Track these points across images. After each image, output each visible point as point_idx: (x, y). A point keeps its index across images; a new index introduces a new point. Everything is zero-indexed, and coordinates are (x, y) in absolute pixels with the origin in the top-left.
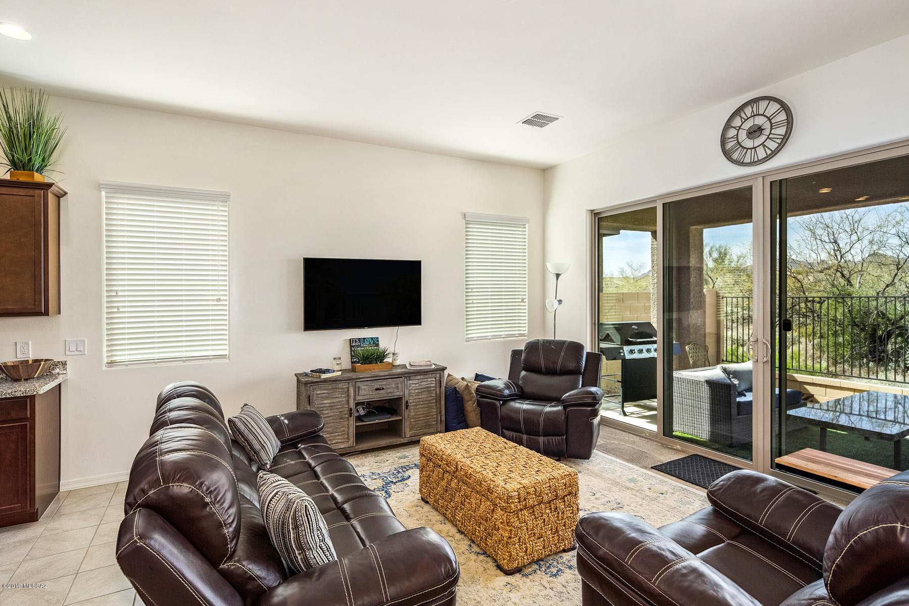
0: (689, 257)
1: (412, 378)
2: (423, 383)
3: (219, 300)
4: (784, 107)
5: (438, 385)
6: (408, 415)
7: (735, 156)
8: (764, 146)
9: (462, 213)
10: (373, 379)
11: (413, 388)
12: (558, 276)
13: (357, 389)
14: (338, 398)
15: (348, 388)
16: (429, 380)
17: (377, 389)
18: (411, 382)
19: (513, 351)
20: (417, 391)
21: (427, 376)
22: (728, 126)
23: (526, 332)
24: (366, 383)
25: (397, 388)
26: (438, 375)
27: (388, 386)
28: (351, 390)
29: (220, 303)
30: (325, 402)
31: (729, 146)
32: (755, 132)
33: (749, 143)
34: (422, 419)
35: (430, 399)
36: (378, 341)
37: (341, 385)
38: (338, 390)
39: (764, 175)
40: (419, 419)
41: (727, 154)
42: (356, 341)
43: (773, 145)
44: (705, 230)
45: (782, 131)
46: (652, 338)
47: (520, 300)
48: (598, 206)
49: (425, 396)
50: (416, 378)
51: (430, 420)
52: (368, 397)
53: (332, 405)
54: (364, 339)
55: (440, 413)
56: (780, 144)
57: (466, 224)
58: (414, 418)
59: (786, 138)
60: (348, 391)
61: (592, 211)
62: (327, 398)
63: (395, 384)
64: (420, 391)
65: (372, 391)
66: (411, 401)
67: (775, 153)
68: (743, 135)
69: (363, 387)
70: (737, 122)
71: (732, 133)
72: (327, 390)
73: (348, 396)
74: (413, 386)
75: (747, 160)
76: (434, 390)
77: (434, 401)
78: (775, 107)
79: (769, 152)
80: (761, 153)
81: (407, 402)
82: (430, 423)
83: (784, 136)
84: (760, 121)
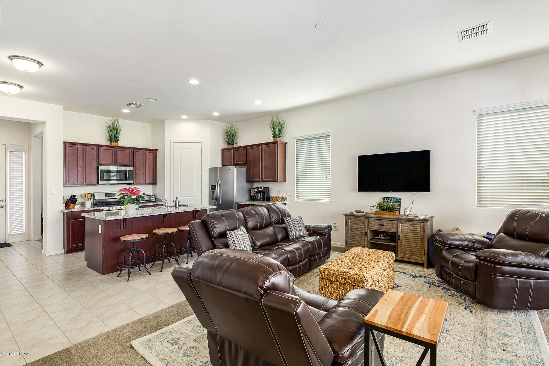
1: (403, 222)
2: (411, 227)
3: (327, 177)
5: (422, 230)
6: (400, 244)
10: (378, 219)
11: (404, 229)
13: (369, 223)
14: (360, 225)
15: (365, 221)
16: (416, 226)
17: (380, 225)
18: (402, 225)
20: (406, 231)
21: (414, 223)
24: (374, 220)
25: (393, 226)
26: (422, 224)
27: (386, 224)
28: (367, 223)
29: (327, 178)
30: (354, 226)
34: (410, 249)
35: (416, 238)
36: (400, 200)
37: (361, 219)
38: (360, 221)
40: (408, 248)
42: (386, 199)
49: (413, 235)
50: (406, 223)
51: (416, 251)
52: (375, 228)
53: (357, 228)
54: (392, 198)
55: (424, 248)
57: (477, 117)
58: (404, 247)
60: (365, 223)
62: (355, 224)
63: (391, 224)
64: (409, 231)
65: (377, 225)
66: (402, 236)
69: (372, 222)
72: (354, 220)
73: (365, 225)
74: (404, 227)
76: (419, 233)
77: (419, 240)
81: (399, 236)
82: (416, 253)
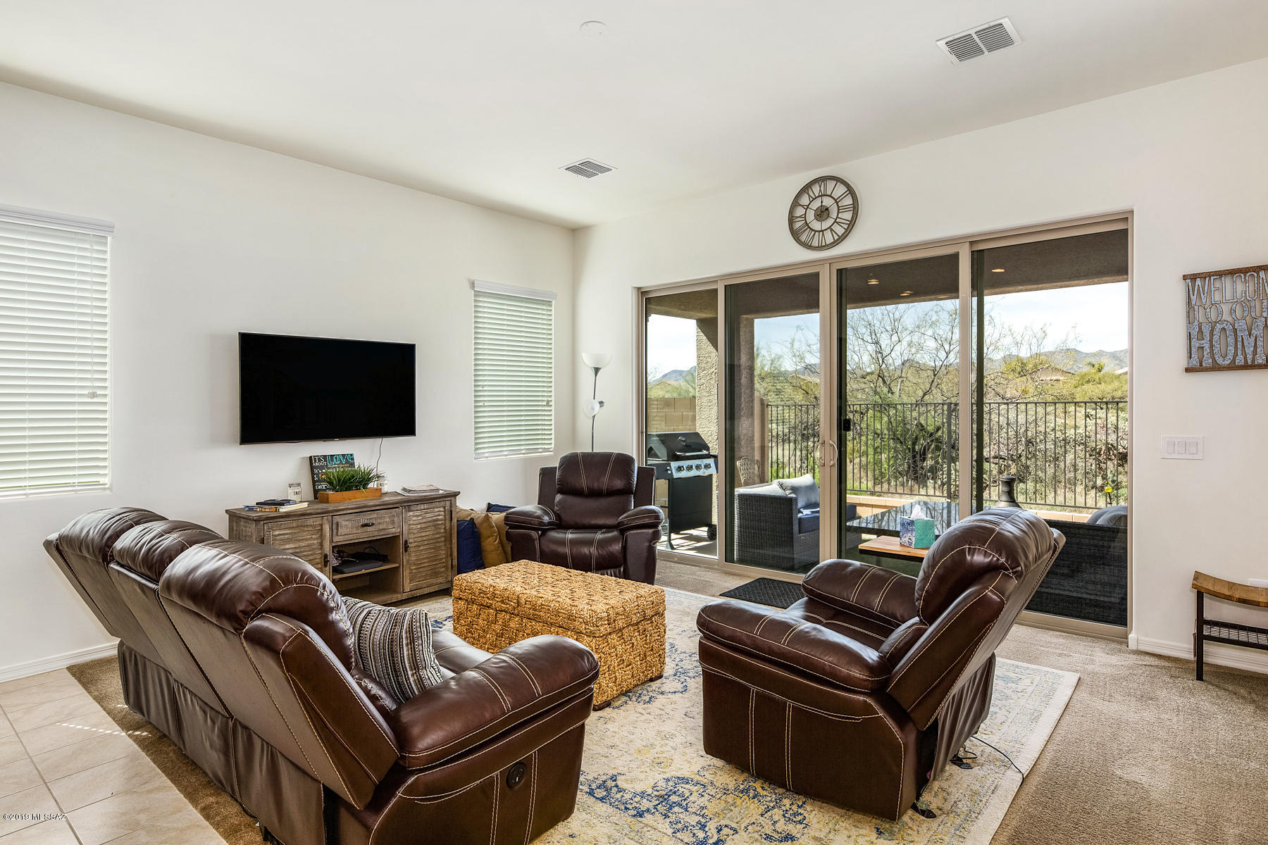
0: (740, 353)
1: (412, 508)
2: (428, 515)
3: (94, 395)
4: (851, 191)
5: (448, 517)
6: (408, 561)
7: (803, 238)
8: (832, 230)
9: (469, 280)
10: (357, 511)
11: (414, 523)
12: (597, 370)
13: (334, 527)
14: (307, 540)
15: (321, 525)
16: (436, 510)
17: (364, 526)
18: (411, 513)
19: (542, 469)
20: (419, 526)
21: (433, 505)
22: (795, 203)
23: (553, 446)
24: (347, 517)
25: (393, 522)
26: (448, 503)
27: (379, 521)
28: (327, 528)
29: (95, 400)
30: (287, 546)
31: (797, 225)
32: (822, 213)
33: (816, 225)
34: (426, 565)
35: (437, 536)
36: (353, 459)
37: (310, 521)
38: (306, 529)
39: (831, 261)
40: (423, 565)
41: (795, 234)
42: (320, 460)
43: (840, 230)
44: (756, 321)
45: (848, 216)
46: (701, 451)
47: (545, 403)
48: (648, 282)
49: (431, 533)
50: (418, 509)
51: (437, 566)
52: (350, 537)
53: (297, 551)
54: (332, 456)
55: (451, 555)
56: (846, 230)
57: (475, 295)
58: (415, 564)
59: (852, 224)
60: (321, 530)
61: (639, 288)
62: (289, 541)
63: (389, 518)
64: (424, 526)
65: (357, 528)
66: (411, 541)
67: (841, 239)
68: (811, 216)
69: (344, 523)
70: (805, 200)
71: (799, 212)
72: (288, 528)
73: (322, 537)
74: (415, 518)
75: (815, 243)
76: (442, 524)
77: (443, 539)
78: (841, 189)
79: (836, 237)
80: (829, 238)
81: (406, 542)
82: (437, 570)
83: (851, 222)
84: (828, 202)
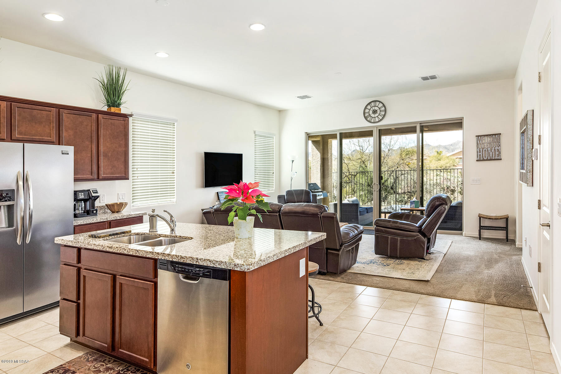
3: (172, 173)
4: (384, 106)
7: (368, 119)
8: (378, 117)
9: (254, 131)
12: (293, 161)
22: (366, 108)
23: (274, 188)
31: (366, 115)
32: (375, 112)
33: (373, 115)
39: (377, 127)
41: (366, 118)
43: (381, 118)
44: (333, 141)
45: (383, 113)
47: (272, 173)
48: (309, 131)
56: (383, 118)
57: (255, 136)
59: (384, 116)
61: (306, 133)
67: (381, 120)
68: (371, 112)
70: (369, 107)
71: (367, 111)
75: (372, 121)
78: (381, 105)
79: (379, 120)
80: (377, 120)
83: (384, 115)
84: (376, 108)
